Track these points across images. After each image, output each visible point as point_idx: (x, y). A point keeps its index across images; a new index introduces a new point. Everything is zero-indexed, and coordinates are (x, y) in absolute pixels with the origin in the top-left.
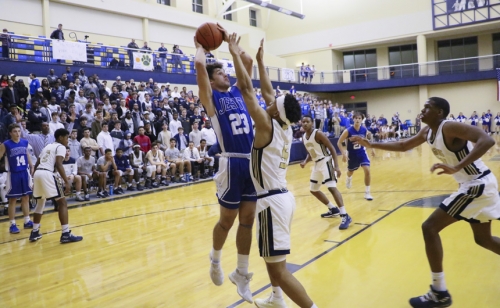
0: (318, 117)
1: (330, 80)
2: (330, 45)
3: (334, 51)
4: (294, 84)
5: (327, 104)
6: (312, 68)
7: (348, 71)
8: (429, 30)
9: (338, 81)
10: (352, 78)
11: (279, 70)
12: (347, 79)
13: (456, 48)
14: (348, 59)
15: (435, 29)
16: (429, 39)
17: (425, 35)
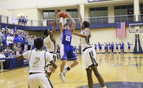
0: (29, 44)
1: (36, 24)
2: (37, 6)
3: (38, 9)
4: (16, 26)
5: (34, 37)
6: (26, 18)
7: (46, 20)
8: (86, 2)
9: (40, 25)
10: (48, 24)
11: (7, 18)
12: (45, 24)
13: (98, 12)
14: (46, 14)
15: (89, 2)
16: (86, 7)
17: (84, 4)
